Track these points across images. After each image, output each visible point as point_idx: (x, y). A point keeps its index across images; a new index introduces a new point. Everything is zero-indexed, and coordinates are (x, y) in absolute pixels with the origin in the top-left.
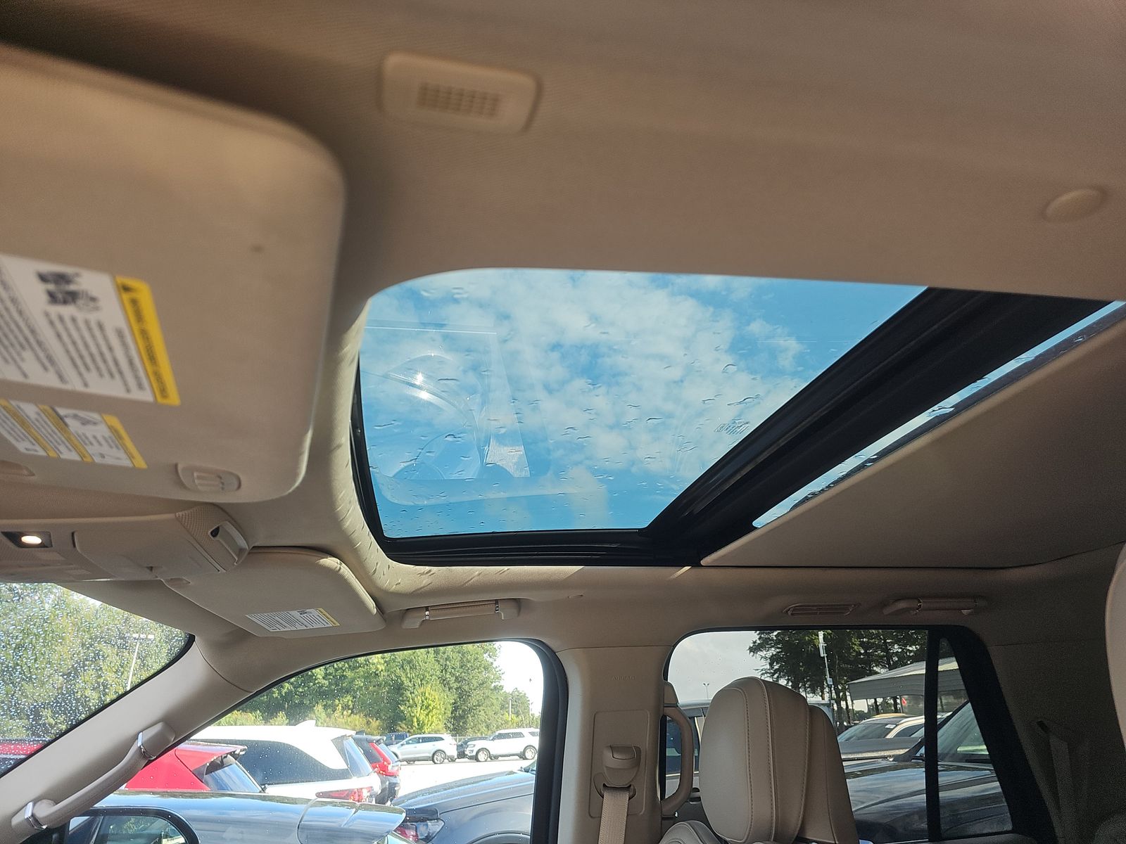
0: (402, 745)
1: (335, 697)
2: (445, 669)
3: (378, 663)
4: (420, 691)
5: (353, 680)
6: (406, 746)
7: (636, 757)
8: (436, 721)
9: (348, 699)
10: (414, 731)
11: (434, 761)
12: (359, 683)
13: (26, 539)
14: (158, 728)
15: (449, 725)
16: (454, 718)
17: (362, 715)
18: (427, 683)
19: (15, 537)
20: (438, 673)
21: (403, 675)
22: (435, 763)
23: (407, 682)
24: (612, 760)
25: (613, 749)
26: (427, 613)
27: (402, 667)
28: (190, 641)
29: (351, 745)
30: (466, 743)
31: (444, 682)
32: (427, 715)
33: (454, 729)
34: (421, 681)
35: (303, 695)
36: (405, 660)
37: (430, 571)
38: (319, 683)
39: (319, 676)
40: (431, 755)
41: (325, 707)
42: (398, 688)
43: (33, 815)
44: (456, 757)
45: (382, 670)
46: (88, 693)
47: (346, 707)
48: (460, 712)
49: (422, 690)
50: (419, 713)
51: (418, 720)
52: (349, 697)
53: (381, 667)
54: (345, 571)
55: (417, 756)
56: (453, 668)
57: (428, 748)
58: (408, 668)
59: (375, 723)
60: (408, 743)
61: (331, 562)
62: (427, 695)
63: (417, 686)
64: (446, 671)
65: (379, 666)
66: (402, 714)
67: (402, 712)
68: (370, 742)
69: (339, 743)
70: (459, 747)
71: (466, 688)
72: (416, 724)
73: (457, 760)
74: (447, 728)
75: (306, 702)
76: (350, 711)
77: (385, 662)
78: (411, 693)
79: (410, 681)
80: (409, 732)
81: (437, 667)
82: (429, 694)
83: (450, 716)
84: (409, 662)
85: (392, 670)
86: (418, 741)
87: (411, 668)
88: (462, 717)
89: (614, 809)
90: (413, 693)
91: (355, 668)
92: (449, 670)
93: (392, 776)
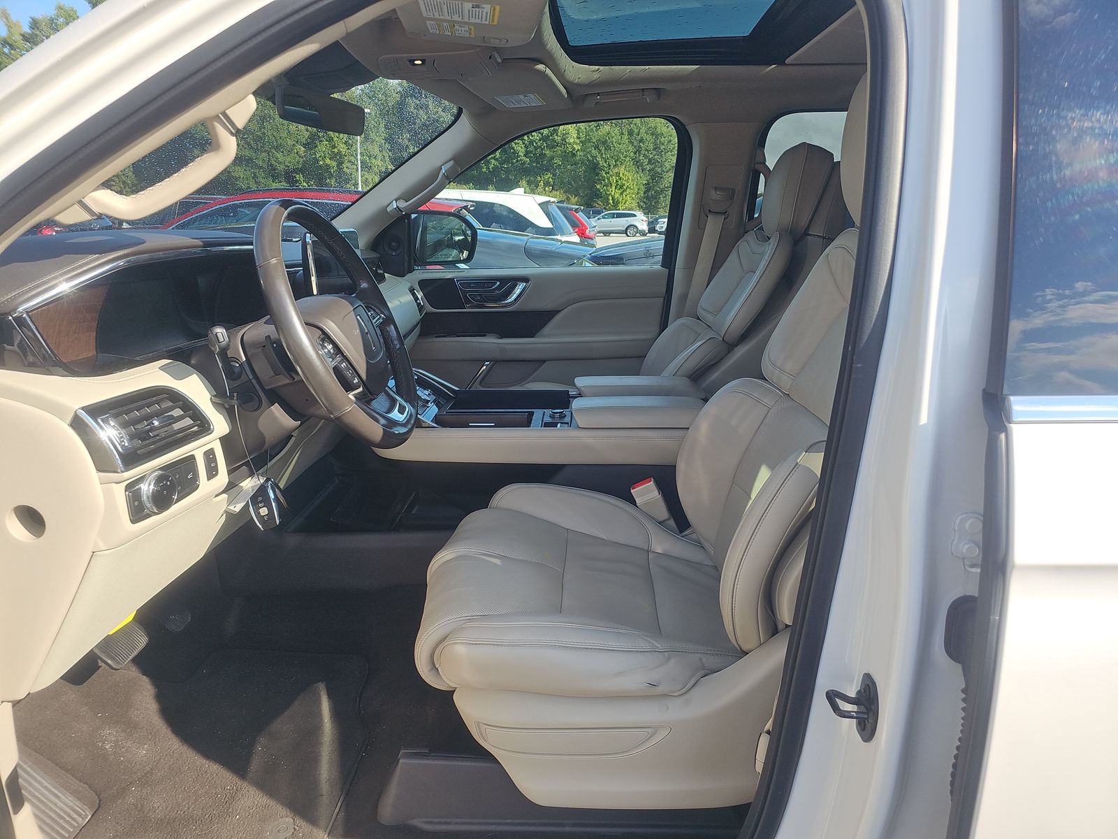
0: (599, 219)
1: (537, 174)
2: (638, 151)
3: (575, 142)
4: (614, 172)
5: (552, 158)
6: (603, 220)
7: (731, 195)
8: (629, 200)
9: (548, 176)
10: (609, 208)
11: (627, 235)
12: (558, 161)
13: (417, 62)
14: (452, 163)
15: (642, 204)
16: (647, 198)
17: (562, 191)
18: (622, 164)
19: (412, 61)
20: (632, 154)
21: (599, 156)
22: (628, 236)
23: (602, 163)
24: (715, 195)
25: (716, 189)
26: (598, 97)
27: (598, 147)
28: (460, 111)
29: (554, 209)
30: (656, 220)
31: (637, 164)
32: (622, 194)
33: (646, 208)
34: (615, 162)
35: (508, 171)
36: (599, 140)
37: (599, 69)
38: (521, 160)
39: (521, 154)
40: (624, 229)
41: (529, 183)
42: (594, 168)
43: (397, 207)
44: (647, 232)
45: (578, 150)
46: (328, 161)
47: (547, 184)
48: (653, 193)
49: (616, 170)
50: (614, 192)
51: (613, 199)
52: (549, 175)
53: (577, 147)
54: (548, 72)
55: (612, 229)
56: (646, 150)
57: (622, 223)
58: (603, 149)
59: (574, 199)
60: (604, 218)
61: (541, 67)
62: (621, 175)
63: (612, 167)
64: (639, 152)
65: (575, 146)
66: (598, 192)
67: (599, 190)
68: (571, 210)
69: (544, 206)
70: (649, 223)
71: (659, 170)
72: (611, 201)
73: (648, 235)
74: (639, 206)
75: (512, 177)
76: (551, 188)
77: (581, 142)
78: (606, 173)
79: (606, 162)
80: (605, 208)
81: (631, 148)
82: (623, 174)
83: (643, 195)
84: (604, 143)
85: (588, 150)
86: (613, 216)
87: (606, 149)
88: (654, 197)
89: (713, 227)
90: (608, 173)
91: (553, 147)
92: (643, 152)
93: (590, 238)
